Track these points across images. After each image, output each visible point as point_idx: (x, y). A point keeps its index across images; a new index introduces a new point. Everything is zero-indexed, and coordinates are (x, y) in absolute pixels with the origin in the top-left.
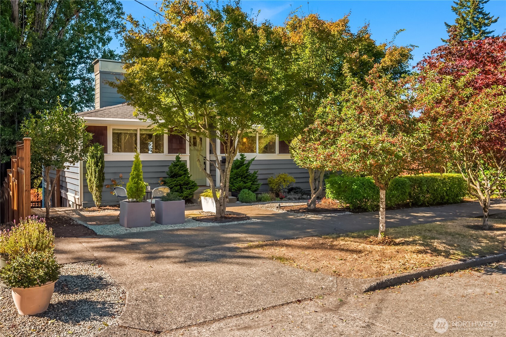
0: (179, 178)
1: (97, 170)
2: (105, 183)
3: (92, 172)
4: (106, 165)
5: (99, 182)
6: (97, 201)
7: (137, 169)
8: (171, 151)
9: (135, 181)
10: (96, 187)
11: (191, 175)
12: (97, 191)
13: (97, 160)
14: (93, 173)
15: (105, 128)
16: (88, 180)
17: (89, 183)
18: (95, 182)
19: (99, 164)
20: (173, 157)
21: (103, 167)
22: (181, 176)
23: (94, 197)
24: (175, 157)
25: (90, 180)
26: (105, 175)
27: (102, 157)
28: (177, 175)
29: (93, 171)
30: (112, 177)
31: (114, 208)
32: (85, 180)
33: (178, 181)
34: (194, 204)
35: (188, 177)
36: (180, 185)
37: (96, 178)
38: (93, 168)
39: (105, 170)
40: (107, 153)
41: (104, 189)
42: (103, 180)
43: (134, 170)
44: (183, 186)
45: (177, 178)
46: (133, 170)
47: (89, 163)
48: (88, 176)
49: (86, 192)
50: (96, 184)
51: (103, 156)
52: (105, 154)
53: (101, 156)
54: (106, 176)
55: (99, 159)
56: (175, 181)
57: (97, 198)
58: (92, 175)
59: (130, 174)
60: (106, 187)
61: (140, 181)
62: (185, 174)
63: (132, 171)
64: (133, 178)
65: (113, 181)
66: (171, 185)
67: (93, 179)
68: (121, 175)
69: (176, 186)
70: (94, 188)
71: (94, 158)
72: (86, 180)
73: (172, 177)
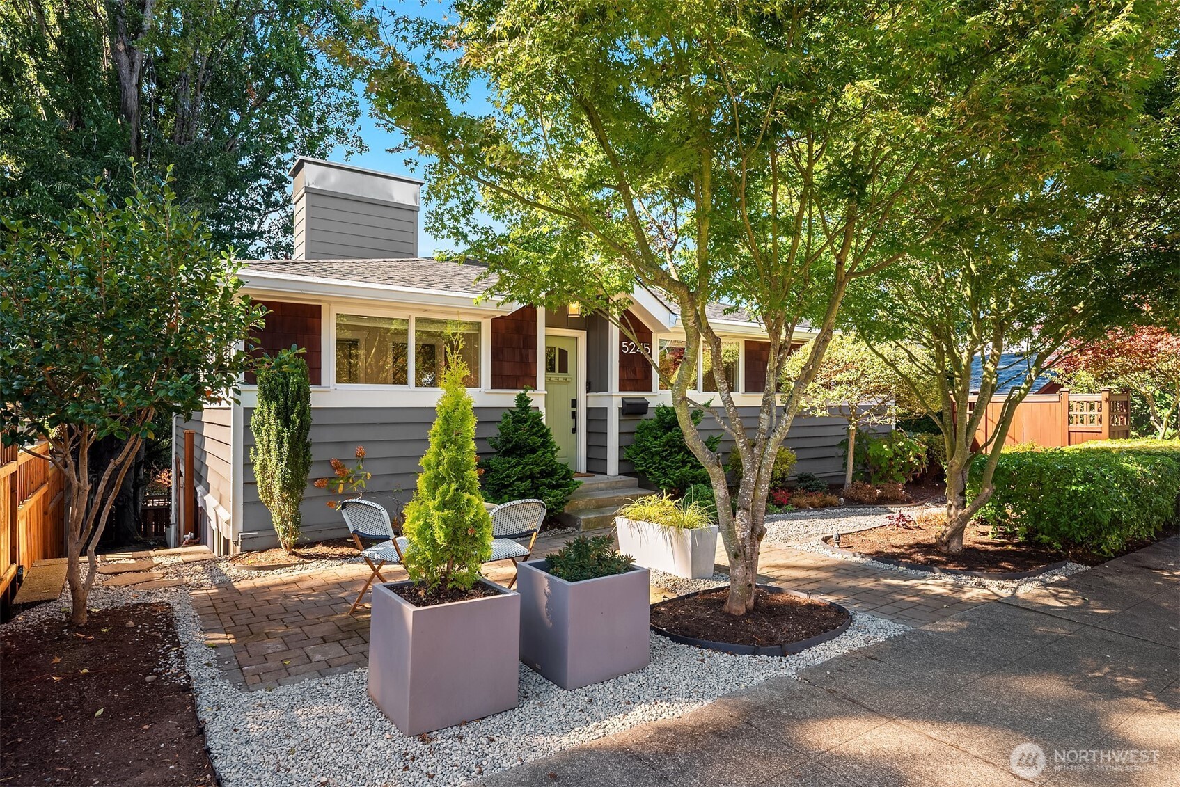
0: (529, 458)
1: (285, 435)
2: (314, 472)
3: (270, 441)
4: (315, 419)
5: (292, 474)
6: (285, 531)
7: (451, 437)
8: (499, 381)
9: (444, 494)
10: (283, 489)
11: (559, 448)
12: (284, 501)
13: (286, 404)
14: (273, 446)
15: (314, 312)
16: (257, 468)
17: (258, 478)
18: (278, 475)
19: (294, 416)
20: (507, 399)
21: (304, 427)
22: (533, 451)
23: (276, 520)
24: (515, 397)
25: (264, 468)
26: (312, 450)
27: (303, 395)
28: (521, 449)
29: (273, 438)
30: (333, 454)
31: (338, 551)
32: (248, 466)
33: (526, 464)
34: (569, 529)
35: (553, 453)
36: (532, 476)
37: (280, 460)
38: (273, 431)
39: (312, 436)
40: (317, 382)
41: (309, 491)
42: (307, 465)
43: (443, 445)
44: (538, 478)
45: (522, 456)
46: (434, 441)
47: (261, 413)
48: (256, 453)
49: (252, 504)
50: (284, 480)
51: (307, 394)
52: (312, 388)
53: (298, 392)
54: (316, 454)
55: (294, 402)
56: (518, 464)
57: (284, 522)
58: (269, 451)
59: (422, 462)
60: (316, 484)
61: (467, 496)
62: (543, 444)
63: (433, 448)
64: (435, 483)
65: (336, 468)
66: (508, 476)
67: (271, 465)
68: (361, 449)
69: (521, 479)
70: (276, 491)
71: (276, 398)
72: (253, 465)
73: (508, 453)
